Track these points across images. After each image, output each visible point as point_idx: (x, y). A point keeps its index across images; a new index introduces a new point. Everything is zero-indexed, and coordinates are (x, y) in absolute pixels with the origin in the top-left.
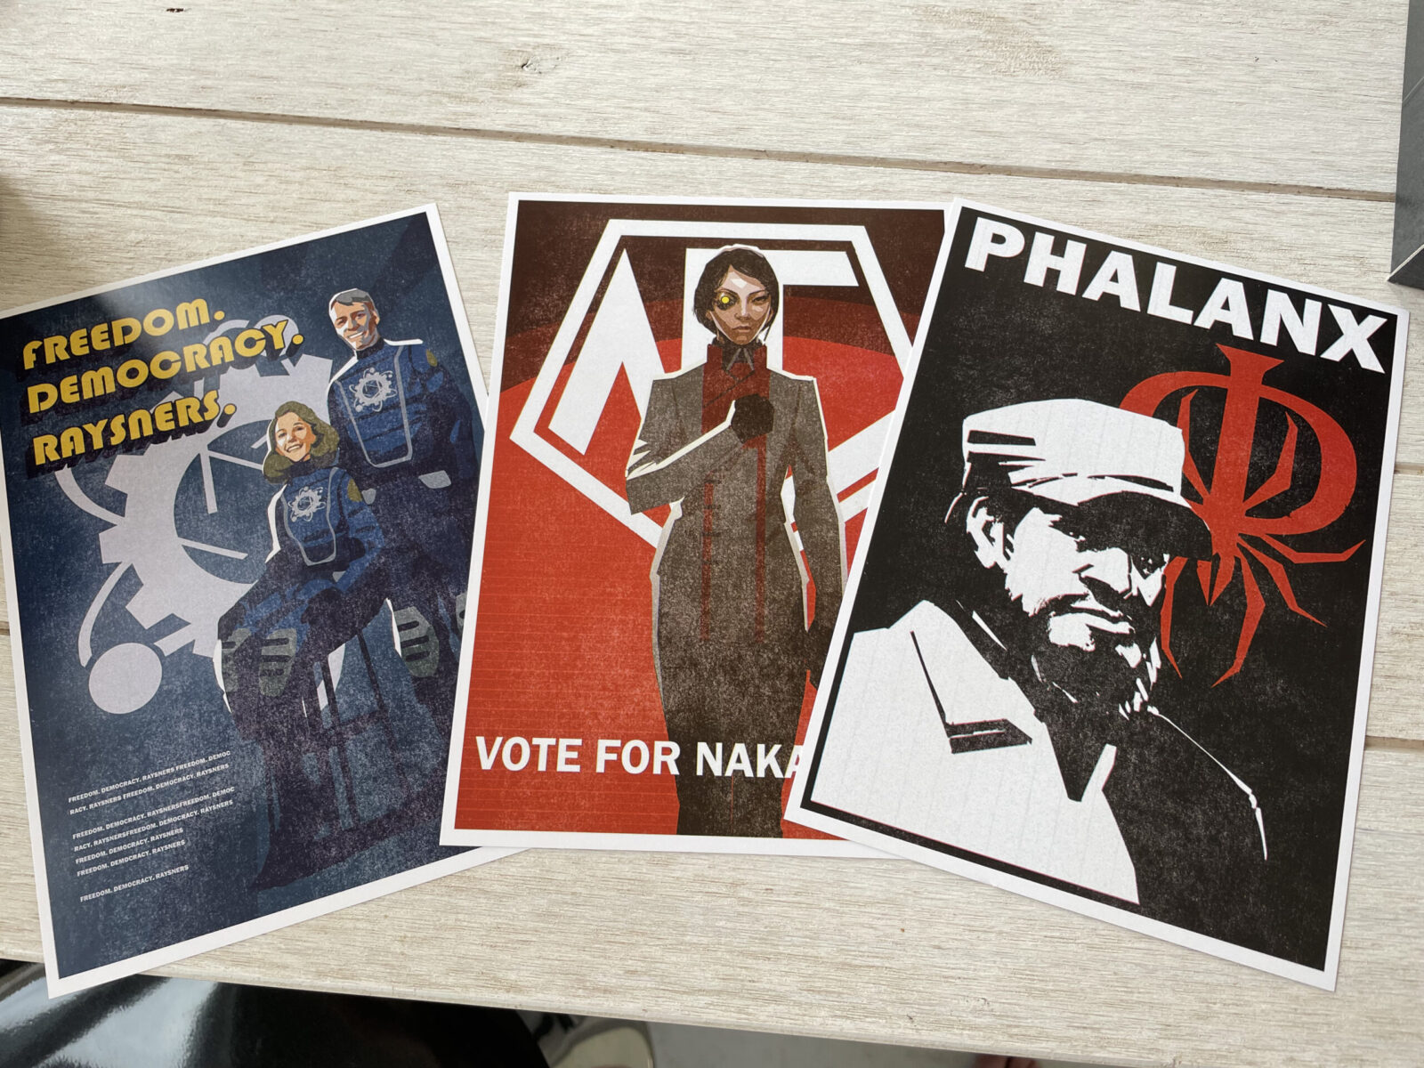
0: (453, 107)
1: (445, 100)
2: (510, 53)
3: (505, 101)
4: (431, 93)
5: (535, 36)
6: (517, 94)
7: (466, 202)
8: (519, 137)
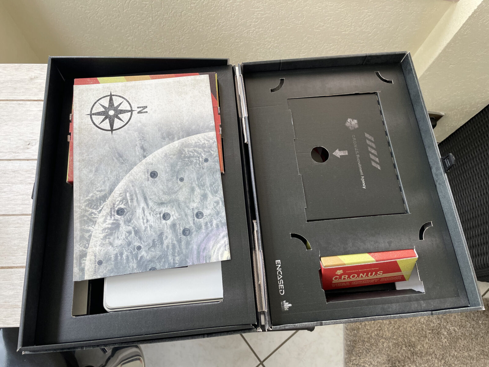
0: (14, 155)
1: (12, 153)
2: (26, 142)
3: (25, 152)
4: (9, 152)
5: (32, 137)
6: (27, 151)
7: (16, 175)
8: (28, 160)
